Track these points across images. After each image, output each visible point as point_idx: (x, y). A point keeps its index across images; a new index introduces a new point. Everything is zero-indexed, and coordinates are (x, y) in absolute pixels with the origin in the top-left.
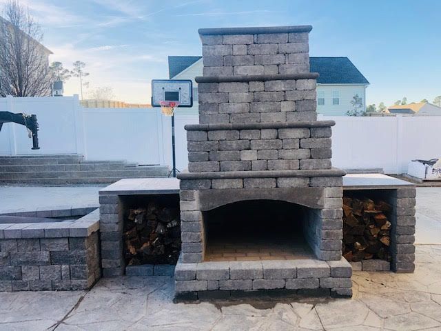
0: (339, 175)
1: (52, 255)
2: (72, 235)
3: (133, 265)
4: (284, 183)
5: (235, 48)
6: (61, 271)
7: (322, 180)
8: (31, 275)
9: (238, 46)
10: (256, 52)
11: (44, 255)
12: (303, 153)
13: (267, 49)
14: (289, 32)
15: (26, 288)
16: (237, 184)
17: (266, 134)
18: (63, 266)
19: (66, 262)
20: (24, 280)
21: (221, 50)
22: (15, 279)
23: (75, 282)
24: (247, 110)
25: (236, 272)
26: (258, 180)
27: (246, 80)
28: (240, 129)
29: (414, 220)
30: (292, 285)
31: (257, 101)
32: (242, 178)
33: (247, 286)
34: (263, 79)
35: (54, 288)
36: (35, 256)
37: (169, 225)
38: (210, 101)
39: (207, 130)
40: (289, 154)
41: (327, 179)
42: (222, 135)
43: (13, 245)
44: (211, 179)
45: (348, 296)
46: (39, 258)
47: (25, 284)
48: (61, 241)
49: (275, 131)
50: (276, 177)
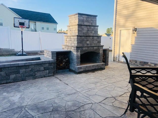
0: (103, 46)
1: (44, 68)
2: (51, 62)
3: (58, 70)
4: (95, 48)
5: (84, 18)
6: (46, 72)
7: (100, 47)
8: (38, 74)
9: (85, 18)
10: (88, 20)
11: (42, 68)
12: (97, 42)
13: (90, 19)
14: (93, 16)
15: (37, 78)
16: (87, 48)
17: (91, 38)
18: (47, 71)
19: (48, 70)
20: (36, 76)
21: (82, 18)
22: (34, 76)
23: (50, 74)
24: (87, 32)
25: (88, 66)
26: (90, 47)
27: (87, 26)
28: (87, 36)
29: (109, 55)
30: (97, 68)
31: (88, 30)
32: (88, 47)
33: (90, 69)
34: (90, 26)
35: (44, 77)
36: (40, 69)
37: (66, 60)
38: (80, 30)
39: (81, 36)
40: (94, 42)
41: (101, 47)
42: (83, 38)
43: (33, 66)
44: (82, 47)
45: (104, 69)
46: (41, 69)
47: (36, 77)
48: (47, 64)
49: (92, 37)
50: (93, 47)
